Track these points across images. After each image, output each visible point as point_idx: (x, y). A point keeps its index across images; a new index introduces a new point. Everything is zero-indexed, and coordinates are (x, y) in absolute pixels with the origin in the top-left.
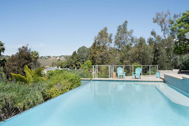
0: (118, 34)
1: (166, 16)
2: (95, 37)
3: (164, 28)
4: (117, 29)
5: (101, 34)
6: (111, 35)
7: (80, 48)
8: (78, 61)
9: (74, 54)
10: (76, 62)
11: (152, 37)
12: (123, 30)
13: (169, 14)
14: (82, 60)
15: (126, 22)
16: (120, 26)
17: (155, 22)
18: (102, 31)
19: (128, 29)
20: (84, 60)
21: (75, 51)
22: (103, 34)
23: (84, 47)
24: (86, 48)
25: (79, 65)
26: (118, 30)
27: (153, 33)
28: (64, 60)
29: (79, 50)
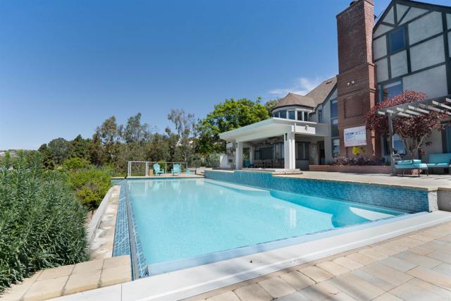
0: (128, 127)
1: (181, 114)
2: (98, 128)
3: (178, 126)
4: (127, 121)
5: (106, 124)
6: (121, 127)
7: (54, 141)
8: (49, 158)
9: (43, 148)
10: (45, 161)
11: (166, 134)
12: (134, 122)
13: (184, 113)
14: (56, 157)
15: (140, 114)
16: (131, 118)
17: (171, 118)
18: (109, 121)
19: (142, 123)
20: (61, 157)
21: (45, 145)
22: (109, 125)
23: (60, 140)
24: (65, 141)
25: (52, 165)
26: (129, 122)
27: (167, 130)
28: (15, 156)
29: (52, 143)
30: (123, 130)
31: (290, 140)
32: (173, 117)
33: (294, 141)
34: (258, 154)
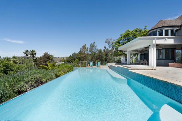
0: (90, 47)
1: (110, 40)
2: (81, 48)
3: (109, 45)
5: (83, 47)
9: (71, 56)
10: (71, 60)
11: (105, 49)
12: (93, 46)
13: (112, 39)
15: (94, 42)
16: (91, 44)
17: (106, 42)
18: (84, 46)
19: (95, 45)
20: (75, 59)
22: (84, 47)
23: (75, 53)
25: (73, 61)
26: (91, 46)
27: (105, 47)
28: (66, 59)
29: (73, 54)
30: (88, 49)
31: (152, 49)
32: (107, 42)
33: (155, 49)
34: (143, 56)
